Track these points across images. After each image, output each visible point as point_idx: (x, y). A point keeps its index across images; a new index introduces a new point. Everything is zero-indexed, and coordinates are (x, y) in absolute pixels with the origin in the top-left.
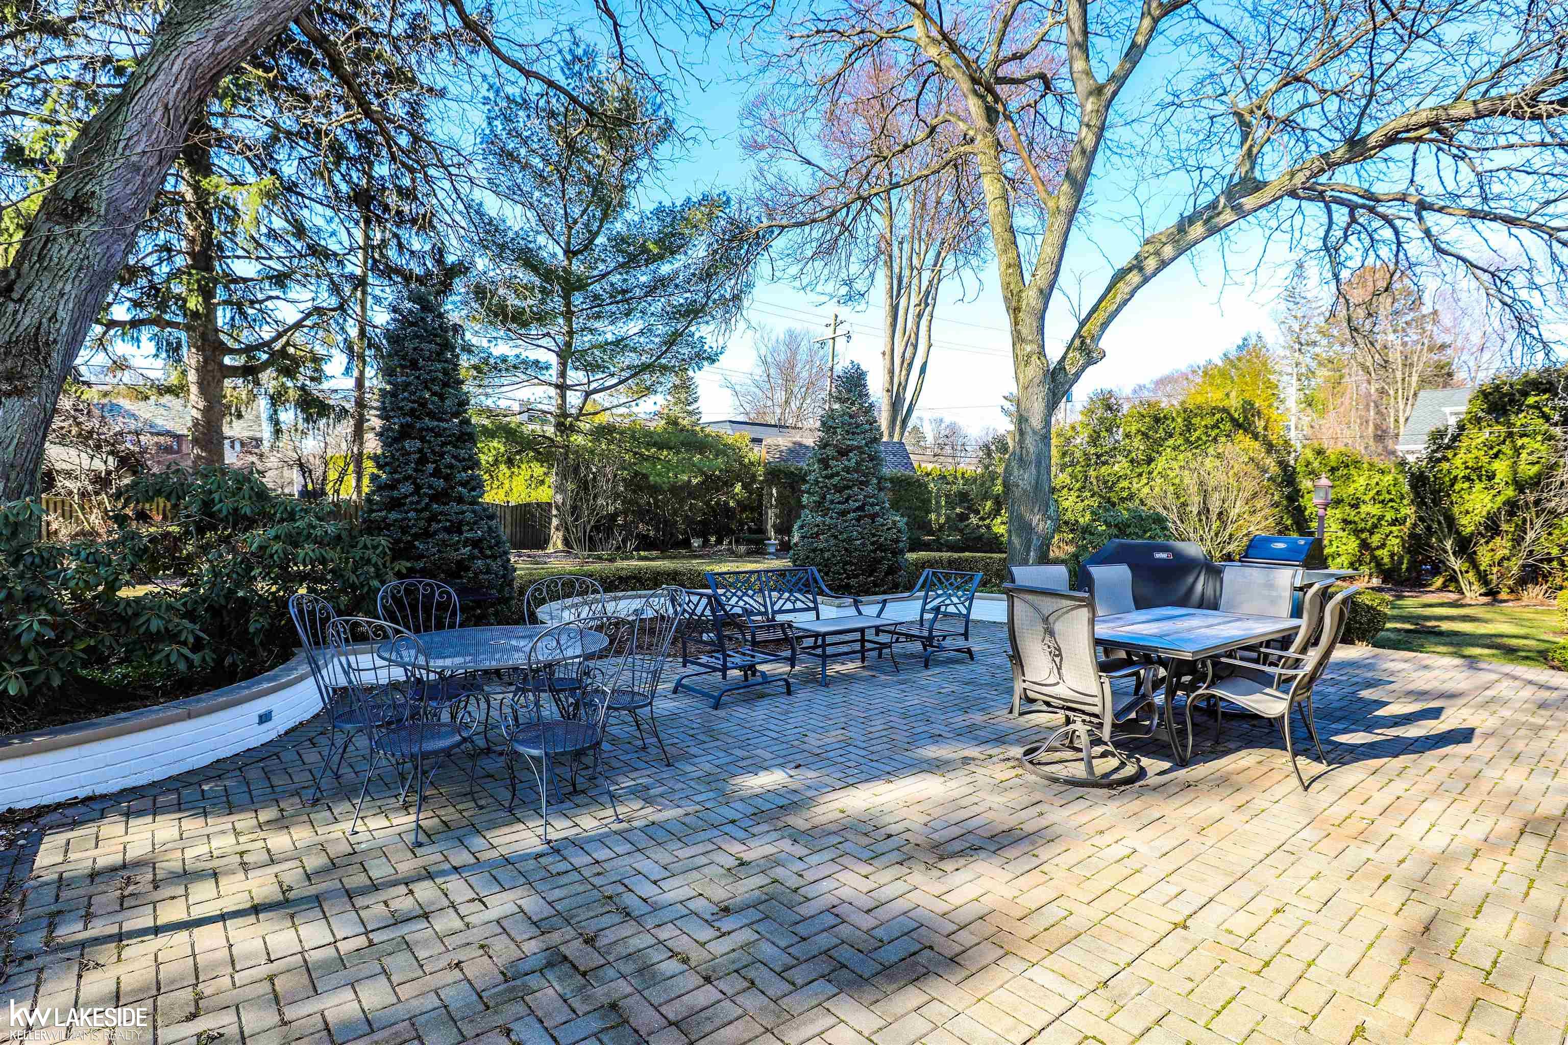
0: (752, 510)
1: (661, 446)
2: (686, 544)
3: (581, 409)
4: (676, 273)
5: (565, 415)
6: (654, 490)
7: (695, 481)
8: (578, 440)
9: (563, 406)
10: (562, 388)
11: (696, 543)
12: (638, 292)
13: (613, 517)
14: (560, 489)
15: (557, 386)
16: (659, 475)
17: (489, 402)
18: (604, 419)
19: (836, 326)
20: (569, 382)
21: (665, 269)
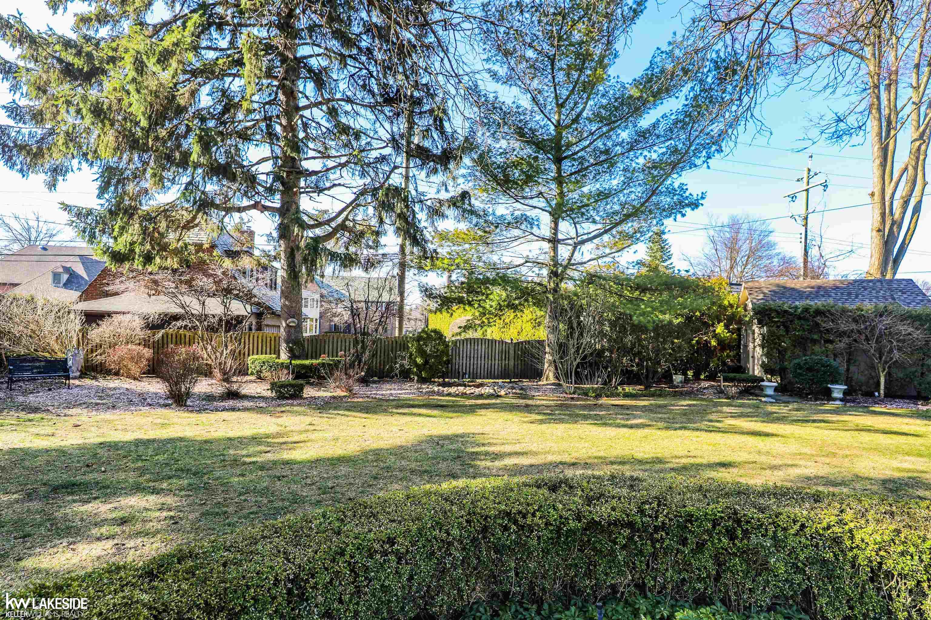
0: (731, 348)
1: (644, 290)
2: (667, 377)
3: (570, 260)
4: (655, 126)
5: (556, 264)
6: (639, 329)
7: (676, 322)
8: (568, 286)
9: (554, 258)
10: (554, 241)
11: (678, 378)
12: (618, 149)
13: (600, 354)
14: (554, 330)
15: (550, 241)
16: (643, 314)
17: (495, 258)
18: (591, 267)
19: (809, 178)
20: (560, 237)
21: (645, 122)
